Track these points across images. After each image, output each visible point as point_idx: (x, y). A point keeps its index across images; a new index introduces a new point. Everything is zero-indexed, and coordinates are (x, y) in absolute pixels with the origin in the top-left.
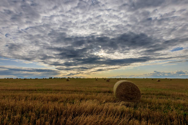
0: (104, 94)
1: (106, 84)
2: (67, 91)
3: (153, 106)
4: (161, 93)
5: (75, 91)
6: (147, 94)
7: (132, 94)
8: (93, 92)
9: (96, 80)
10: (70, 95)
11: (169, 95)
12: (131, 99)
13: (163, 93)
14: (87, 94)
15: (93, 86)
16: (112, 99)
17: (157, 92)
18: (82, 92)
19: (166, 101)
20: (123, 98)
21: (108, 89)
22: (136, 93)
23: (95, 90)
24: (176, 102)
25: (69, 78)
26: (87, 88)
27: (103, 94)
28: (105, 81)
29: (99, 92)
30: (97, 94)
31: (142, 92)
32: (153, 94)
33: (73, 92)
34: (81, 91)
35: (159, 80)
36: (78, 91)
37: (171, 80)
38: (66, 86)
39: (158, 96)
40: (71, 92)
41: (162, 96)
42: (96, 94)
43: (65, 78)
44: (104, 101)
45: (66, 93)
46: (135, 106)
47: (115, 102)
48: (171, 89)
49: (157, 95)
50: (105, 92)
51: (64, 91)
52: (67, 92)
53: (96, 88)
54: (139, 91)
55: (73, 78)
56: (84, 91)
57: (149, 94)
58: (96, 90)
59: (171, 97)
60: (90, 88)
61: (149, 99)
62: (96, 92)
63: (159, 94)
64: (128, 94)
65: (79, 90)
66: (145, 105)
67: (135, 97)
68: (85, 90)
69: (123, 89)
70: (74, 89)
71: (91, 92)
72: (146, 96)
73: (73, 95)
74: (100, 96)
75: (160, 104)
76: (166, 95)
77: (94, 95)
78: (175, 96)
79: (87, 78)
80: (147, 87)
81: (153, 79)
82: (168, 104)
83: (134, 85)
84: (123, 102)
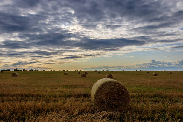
0: (77, 99)
1: (81, 81)
2: (13, 96)
3: (144, 116)
4: (156, 94)
5: (27, 96)
6: (138, 97)
7: (118, 100)
8: (60, 96)
9: (65, 74)
10: (18, 104)
11: (166, 97)
12: (116, 107)
13: (159, 93)
14: (48, 101)
15: (60, 86)
16: (88, 108)
17: (151, 93)
18: (40, 97)
19: (162, 106)
20: (105, 105)
21: (83, 91)
22: (124, 98)
23: (63, 92)
24: (173, 107)
25: (16, 70)
26: (49, 90)
27: (74, 99)
28: (80, 75)
29: (69, 97)
30: (66, 100)
31: (133, 94)
32: (147, 96)
33: (23, 98)
34: (37, 96)
35: (156, 74)
36: (32, 96)
37: (171, 72)
38: (11, 86)
39: (153, 99)
40: (19, 98)
41: (158, 99)
42: (63, 101)
43: (9, 70)
44: (76, 113)
45: (10, 100)
46: (121, 117)
47: (93, 112)
48: (170, 86)
49: (152, 97)
50: (78, 96)
51: (6, 96)
52: (11, 98)
53: (64, 89)
54: (128, 95)
55: (24, 70)
56: (44, 96)
57: (141, 96)
58: (65, 92)
59: (168, 100)
60: (54, 90)
61: (140, 105)
62: (64, 96)
63: (154, 95)
64: (113, 99)
65: (34, 93)
66: (135, 115)
67: (122, 104)
68: (45, 94)
69: (106, 92)
70: (25, 92)
71: (55, 97)
72: (136, 100)
73: (23, 103)
74: (69, 105)
75: (154, 112)
76: (162, 97)
77: (60, 103)
78: (173, 98)
79: (50, 70)
80: (140, 85)
81: (148, 72)
82: (163, 111)
83: (122, 87)
84: (104, 113)
